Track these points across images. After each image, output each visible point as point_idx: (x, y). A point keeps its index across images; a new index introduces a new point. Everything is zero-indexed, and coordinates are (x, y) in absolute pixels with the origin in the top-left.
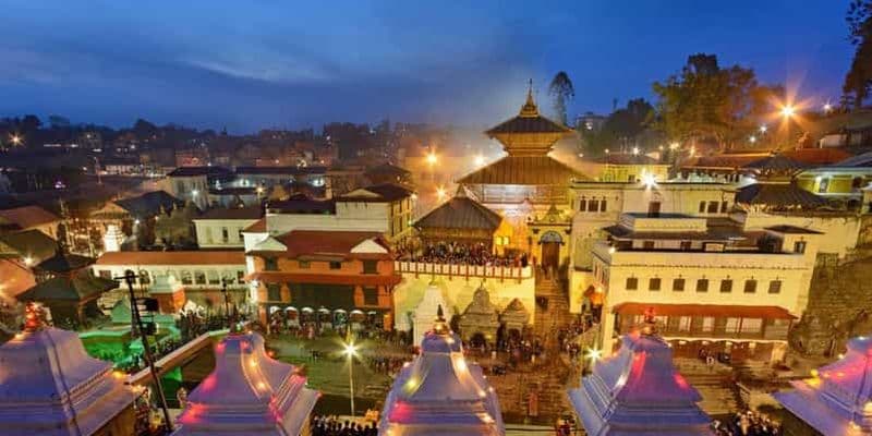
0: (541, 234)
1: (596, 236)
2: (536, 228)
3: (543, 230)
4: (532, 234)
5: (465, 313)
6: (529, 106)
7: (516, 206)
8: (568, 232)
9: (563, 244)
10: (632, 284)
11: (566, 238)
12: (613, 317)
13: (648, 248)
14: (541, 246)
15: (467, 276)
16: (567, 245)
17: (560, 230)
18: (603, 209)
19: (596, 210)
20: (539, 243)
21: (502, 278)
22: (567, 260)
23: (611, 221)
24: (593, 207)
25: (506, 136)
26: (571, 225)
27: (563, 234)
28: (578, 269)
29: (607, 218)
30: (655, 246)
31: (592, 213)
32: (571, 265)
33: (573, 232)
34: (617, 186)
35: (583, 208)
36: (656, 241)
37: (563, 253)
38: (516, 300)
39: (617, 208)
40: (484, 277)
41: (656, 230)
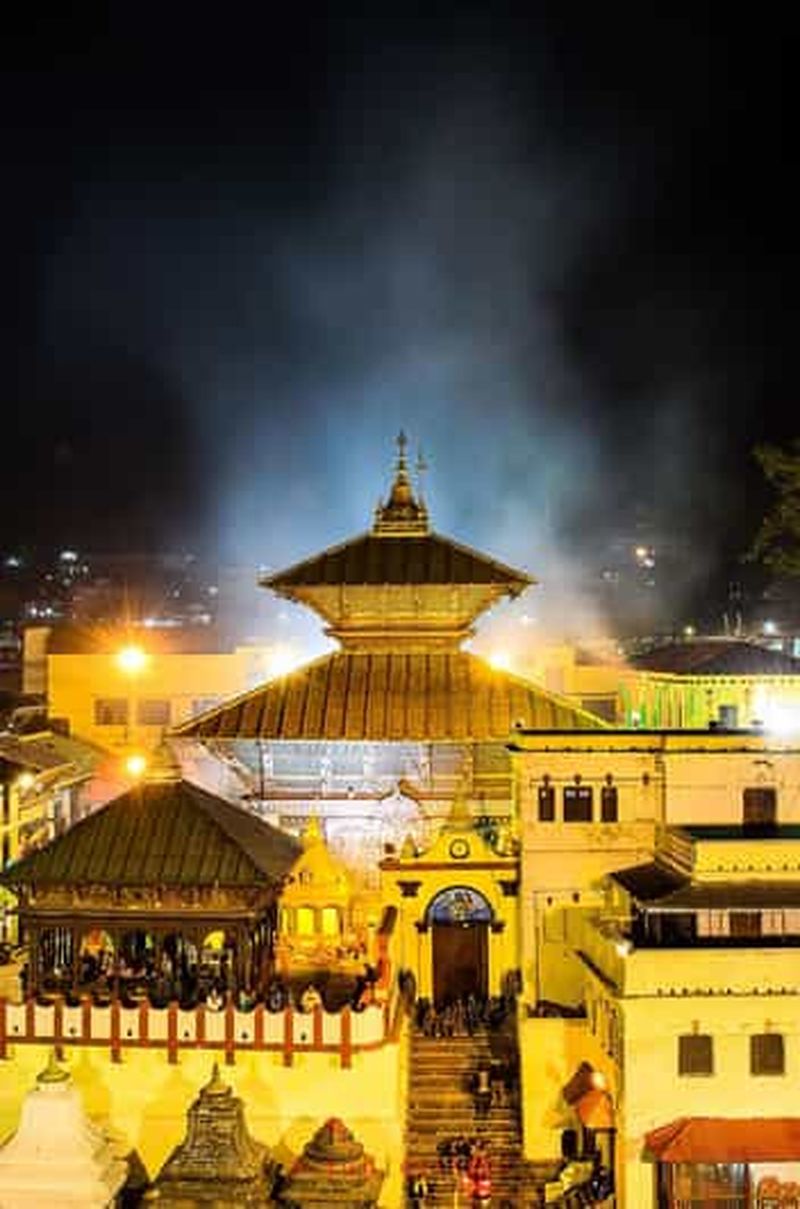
0: (424, 895)
1: (592, 900)
2: (409, 876)
3: (431, 884)
4: (394, 898)
5: (165, 1177)
6: (399, 507)
7: (368, 807)
8: (511, 888)
9: (498, 928)
10: (696, 1055)
11: (504, 908)
12: (648, 1169)
13: (747, 937)
14: (428, 937)
15: (172, 1046)
16: (509, 928)
17: (487, 883)
18: (610, 813)
19: (589, 818)
20: (422, 928)
21: (288, 1050)
22: (513, 980)
23: (635, 848)
24: (578, 808)
25: (328, 593)
26: (517, 866)
27: (494, 894)
28: (546, 1009)
29: (623, 843)
30: (766, 929)
31: (577, 827)
32: (526, 998)
33: (525, 890)
34: (643, 742)
35: (546, 813)
36: (766, 913)
37: (501, 956)
38: (331, 1126)
39: (651, 810)
40: (230, 1047)
41: (764, 877)
